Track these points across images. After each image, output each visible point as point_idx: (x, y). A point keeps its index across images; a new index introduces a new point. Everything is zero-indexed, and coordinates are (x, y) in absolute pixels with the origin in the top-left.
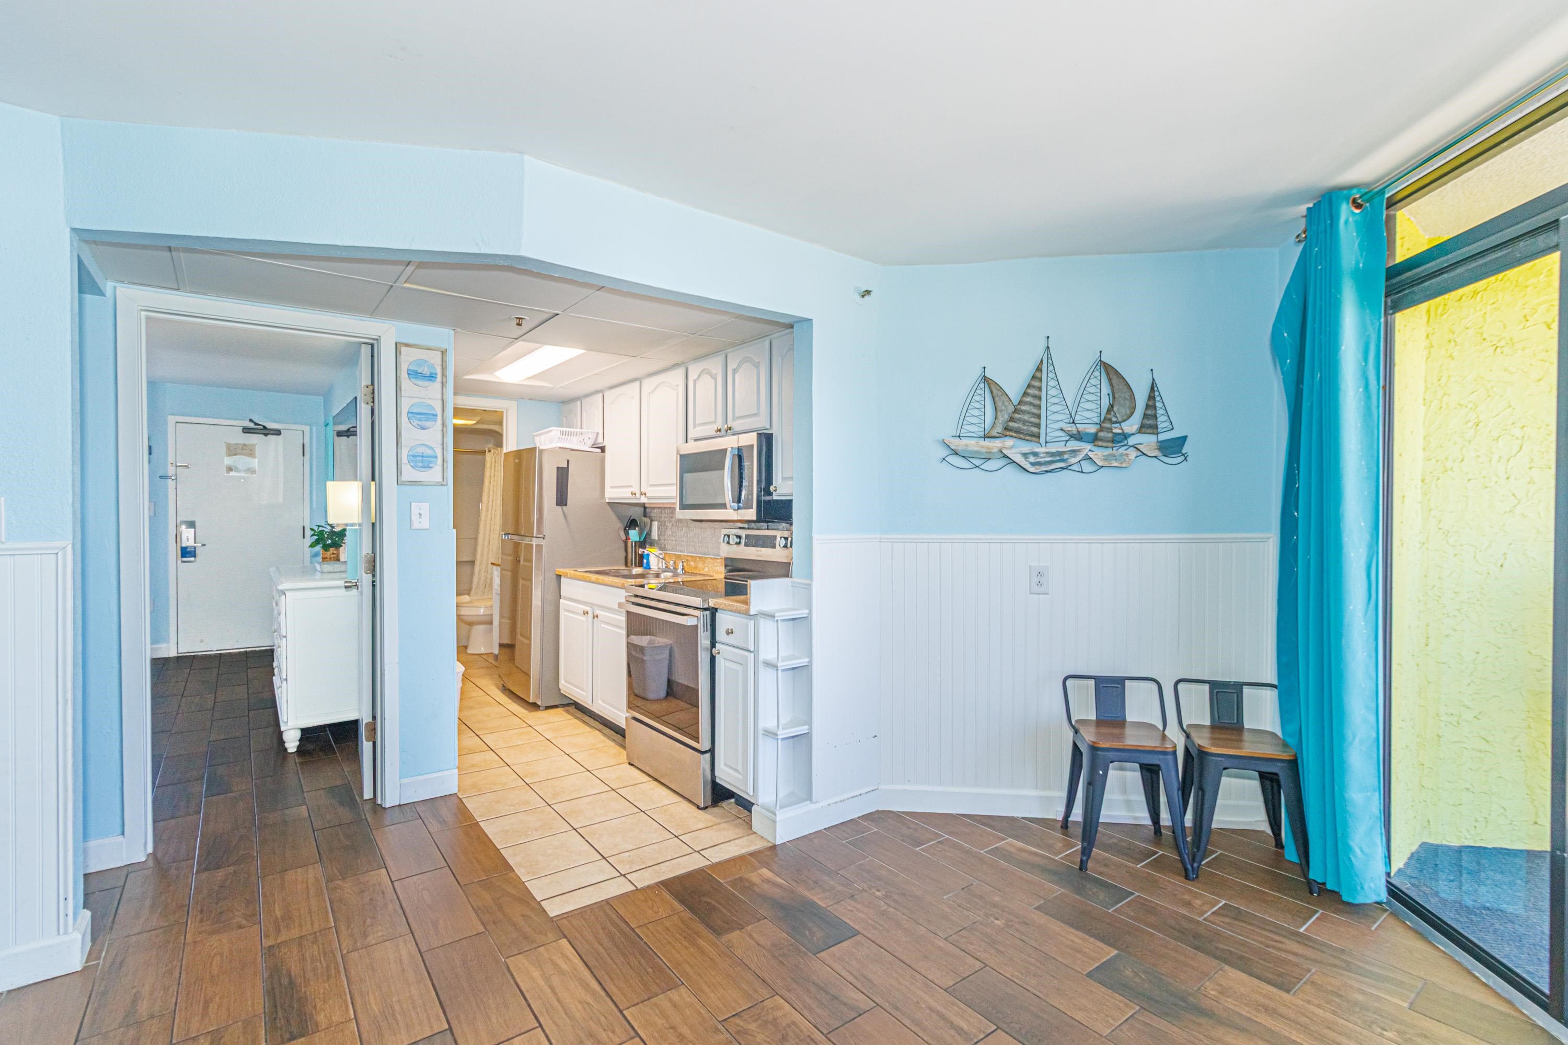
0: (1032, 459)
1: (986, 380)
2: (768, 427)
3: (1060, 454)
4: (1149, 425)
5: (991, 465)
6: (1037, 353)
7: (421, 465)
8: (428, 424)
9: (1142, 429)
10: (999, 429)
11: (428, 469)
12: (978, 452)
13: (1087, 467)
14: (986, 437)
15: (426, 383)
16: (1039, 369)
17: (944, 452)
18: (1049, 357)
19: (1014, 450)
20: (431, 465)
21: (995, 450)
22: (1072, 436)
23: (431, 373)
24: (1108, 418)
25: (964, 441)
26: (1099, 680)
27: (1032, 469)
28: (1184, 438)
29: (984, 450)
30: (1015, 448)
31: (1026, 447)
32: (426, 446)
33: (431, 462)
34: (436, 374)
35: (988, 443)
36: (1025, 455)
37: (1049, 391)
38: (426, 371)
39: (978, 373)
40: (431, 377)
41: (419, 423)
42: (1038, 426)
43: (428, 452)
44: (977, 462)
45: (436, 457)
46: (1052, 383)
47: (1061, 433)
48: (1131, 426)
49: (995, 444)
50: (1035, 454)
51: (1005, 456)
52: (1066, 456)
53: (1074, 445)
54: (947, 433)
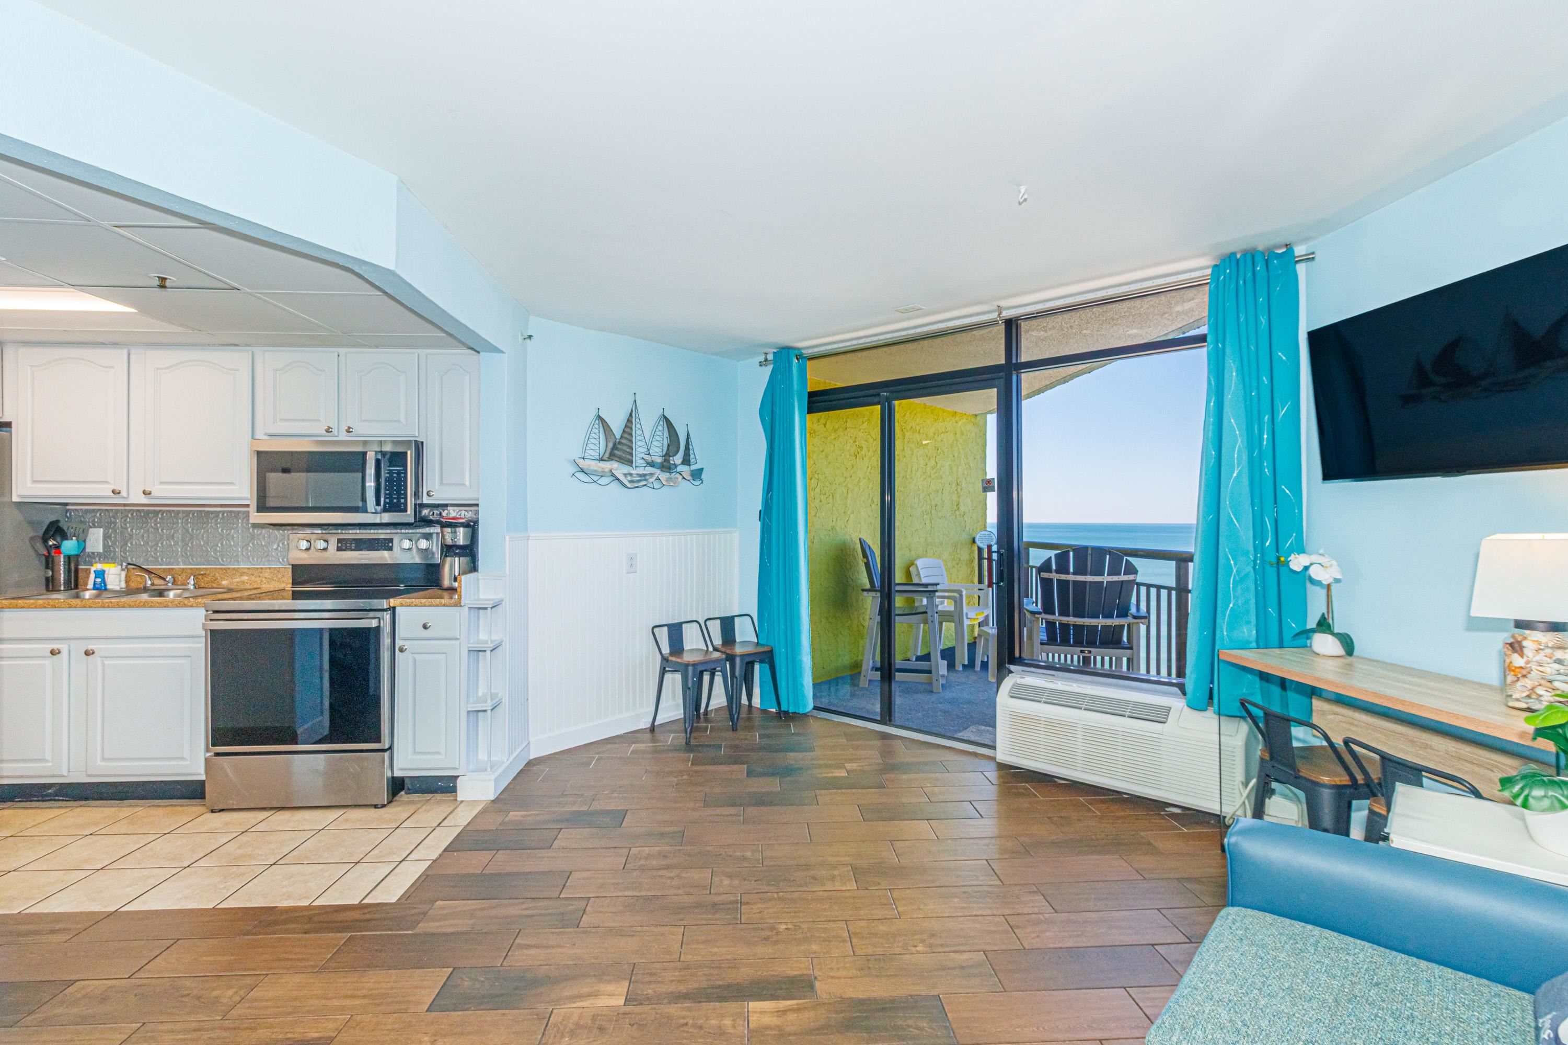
0: (629, 478)
1: (599, 417)
2: (417, 435)
3: (645, 475)
4: (686, 461)
5: (604, 481)
6: (629, 406)
9: (683, 463)
10: (607, 455)
12: (596, 471)
13: (657, 485)
14: (601, 460)
16: (631, 415)
17: (573, 469)
18: (636, 408)
19: (619, 471)
21: (607, 470)
22: (648, 463)
24: (667, 455)
25: (587, 462)
26: (670, 626)
27: (629, 485)
28: (702, 470)
29: (600, 470)
30: (619, 469)
31: (626, 469)
35: (602, 464)
36: (625, 475)
37: (636, 432)
39: (594, 413)
42: (631, 454)
44: (595, 478)
46: (638, 426)
47: (642, 461)
48: (678, 459)
49: (607, 466)
50: (631, 475)
51: (613, 475)
52: (647, 477)
53: (649, 470)
54: (576, 454)
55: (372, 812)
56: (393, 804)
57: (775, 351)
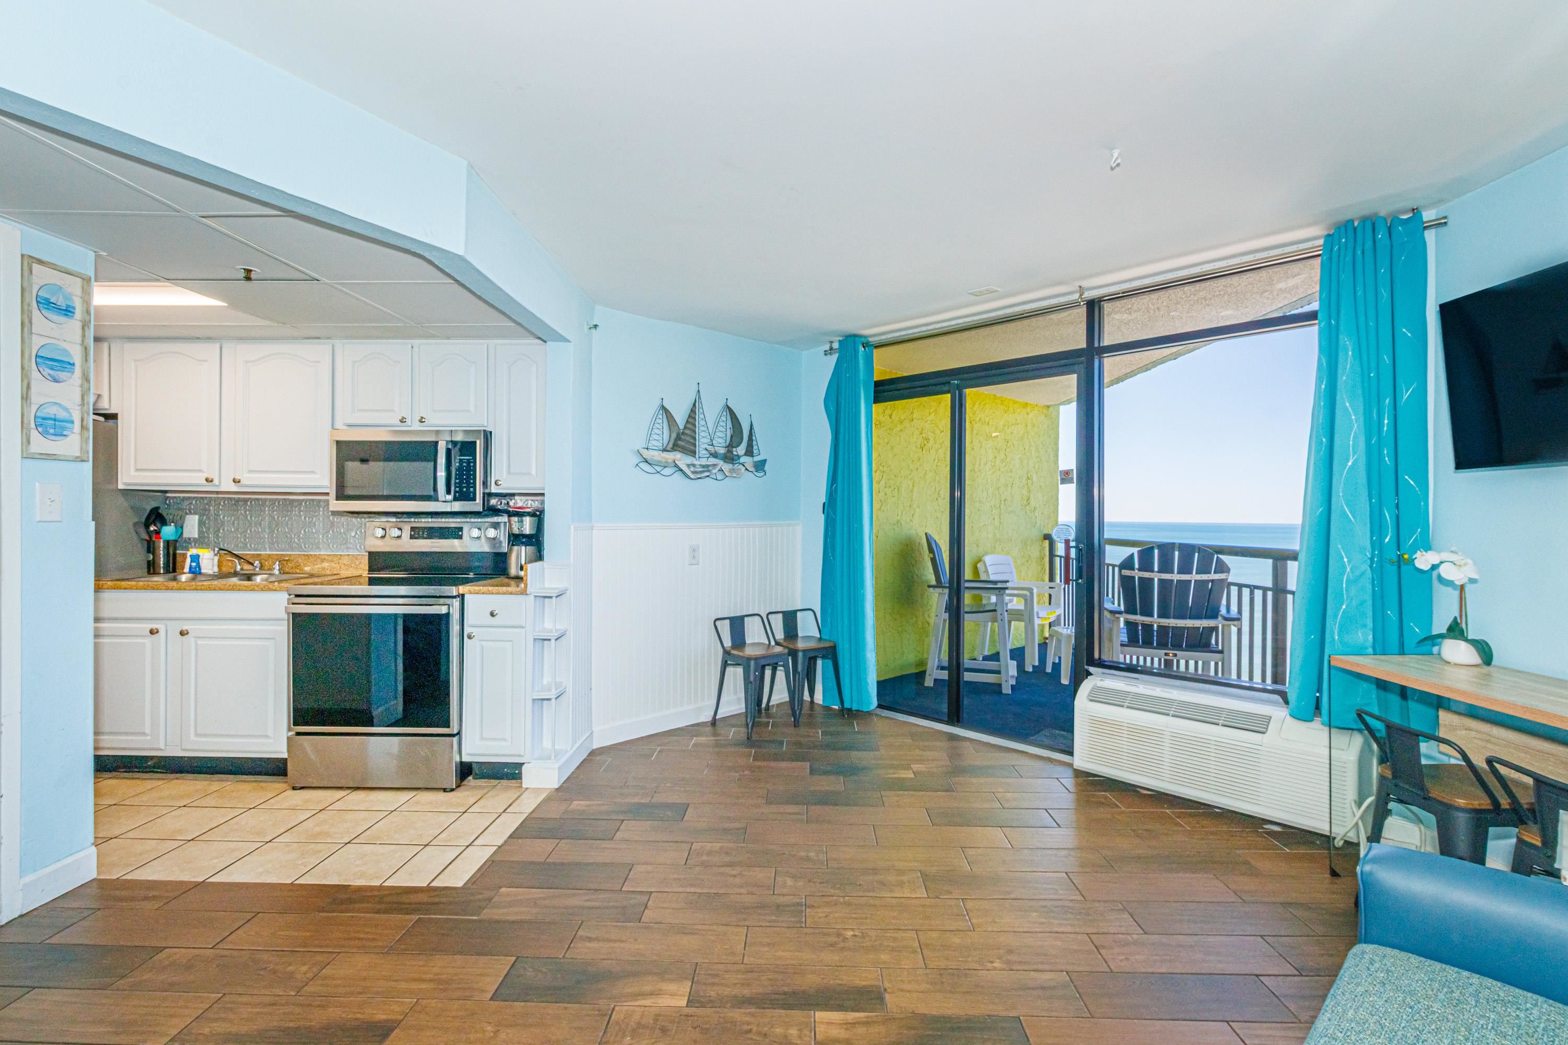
0: (692, 469)
1: (663, 408)
2: (486, 425)
3: (708, 466)
4: (749, 452)
5: (667, 471)
6: (692, 396)
7: (52, 431)
8: (62, 375)
9: (746, 454)
10: (671, 445)
11: (62, 438)
12: (660, 461)
13: (720, 476)
14: (664, 450)
15: (62, 319)
16: (694, 405)
17: (637, 460)
18: (700, 398)
19: (682, 462)
20: (65, 433)
21: (670, 461)
22: (711, 454)
23: (68, 306)
24: (731, 446)
25: (651, 453)
26: (732, 619)
27: (692, 476)
28: (765, 461)
29: (663, 460)
30: (682, 460)
31: (690, 460)
32: (59, 405)
33: (64, 428)
34: (74, 308)
35: (665, 455)
36: (688, 466)
37: (700, 423)
38: (62, 303)
39: (658, 403)
40: (68, 311)
41: (52, 372)
42: (695, 445)
43: (62, 414)
44: (659, 469)
45: (72, 422)
46: (702, 416)
47: (705, 452)
48: (741, 450)
49: (670, 456)
50: (694, 465)
51: (676, 466)
52: (710, 468)
53: (712, 461)
54: (640, 444)
55: (441, 796)
56: (462, 788)
57: (841, 339)
